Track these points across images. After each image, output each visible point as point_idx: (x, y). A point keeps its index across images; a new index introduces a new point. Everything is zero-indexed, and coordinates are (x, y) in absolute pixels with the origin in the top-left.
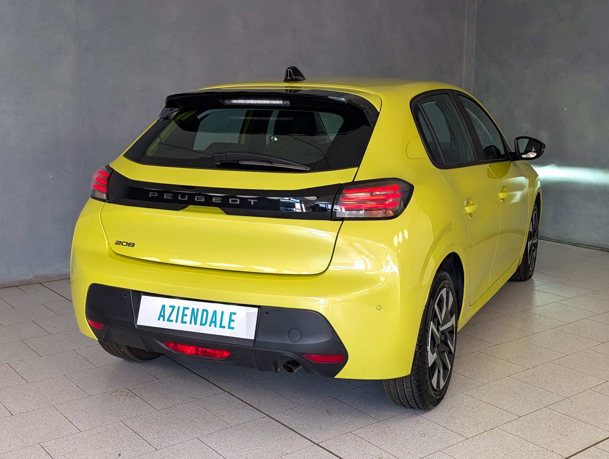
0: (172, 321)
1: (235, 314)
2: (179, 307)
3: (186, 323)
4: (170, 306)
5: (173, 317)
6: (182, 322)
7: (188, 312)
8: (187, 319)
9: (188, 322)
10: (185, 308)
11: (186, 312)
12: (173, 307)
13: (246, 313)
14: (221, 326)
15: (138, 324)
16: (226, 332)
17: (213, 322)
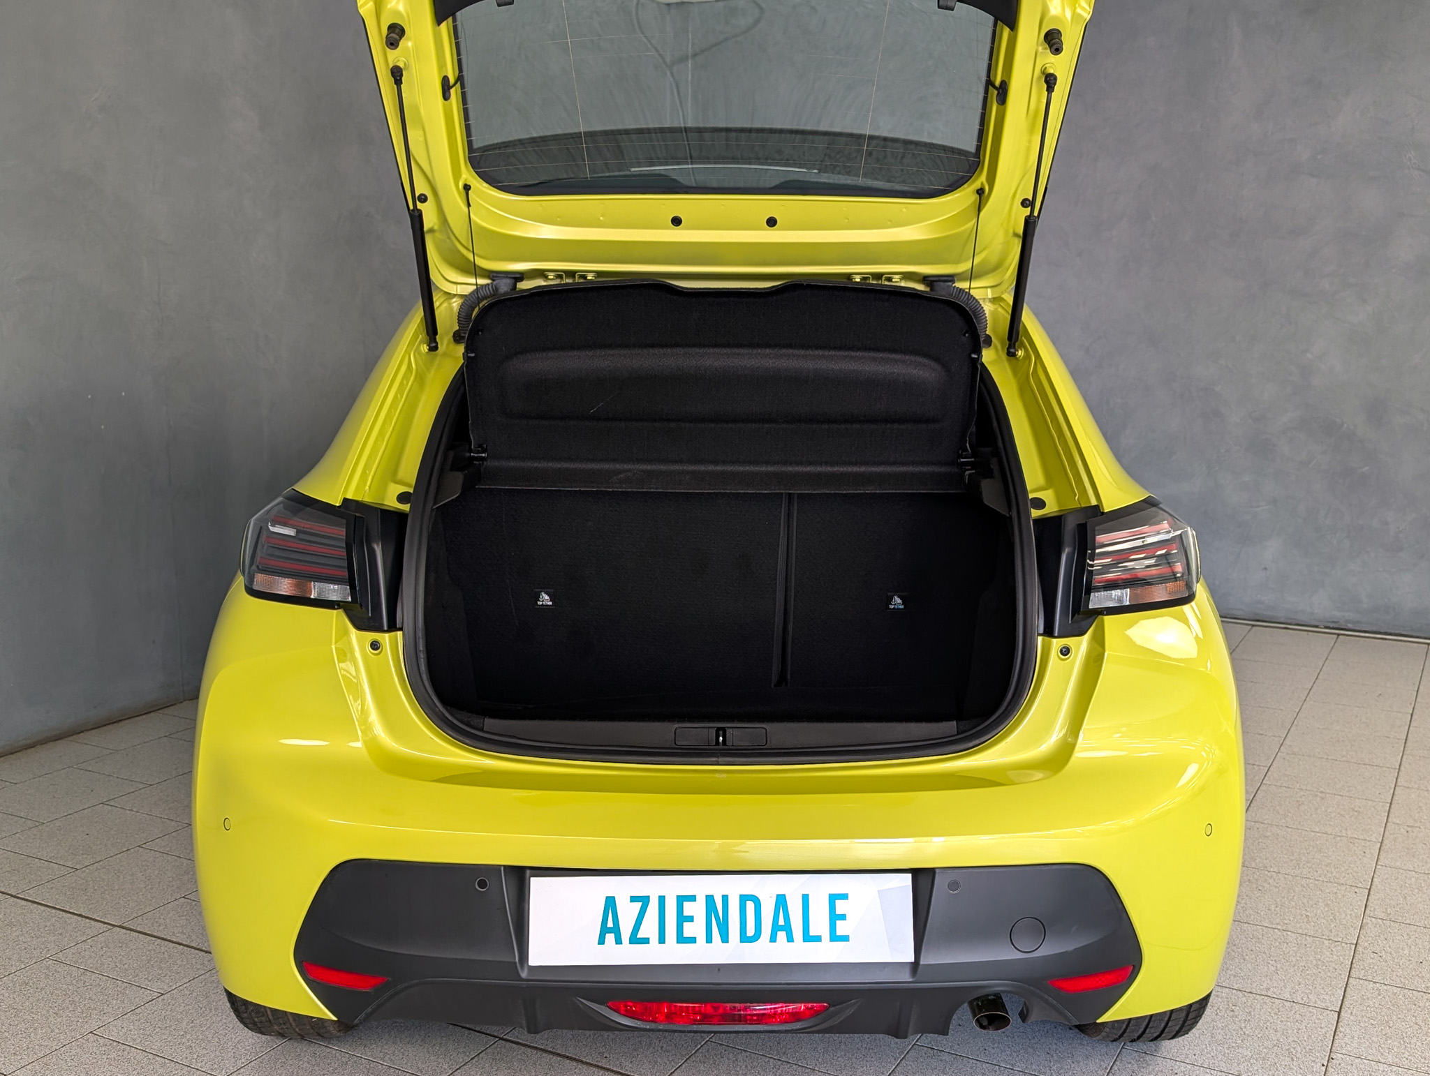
0: (646, 941)
1: (844, 897)
2: (662, 900)
3: (693, 940)
4: (634, 899)
5: (649, 928)
6: (681, 939)
7: (696, 910)
8: (695, 929)
9: (701, 937)
10: (681, 900)
11: (689, 908)
12: (645, 901)
13: (878, 891)
14: (808, 938)
15: (533, 961)
16: (825, 953)
17: (781, 928)
